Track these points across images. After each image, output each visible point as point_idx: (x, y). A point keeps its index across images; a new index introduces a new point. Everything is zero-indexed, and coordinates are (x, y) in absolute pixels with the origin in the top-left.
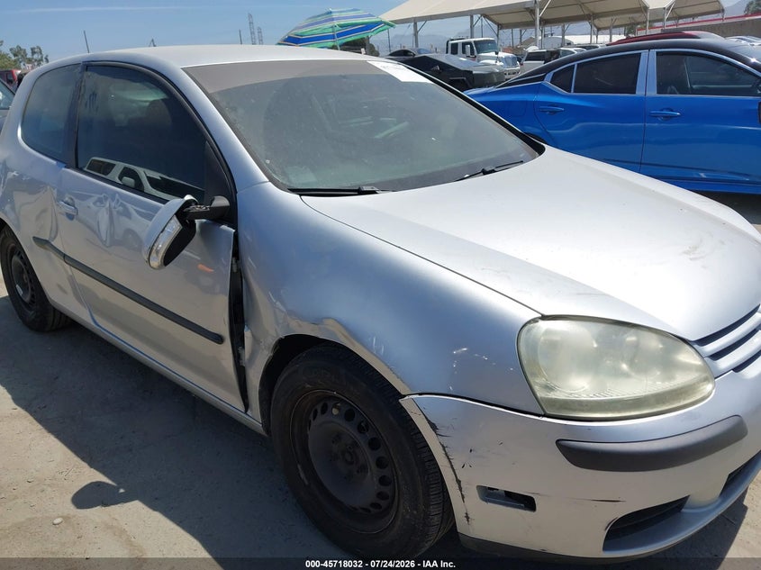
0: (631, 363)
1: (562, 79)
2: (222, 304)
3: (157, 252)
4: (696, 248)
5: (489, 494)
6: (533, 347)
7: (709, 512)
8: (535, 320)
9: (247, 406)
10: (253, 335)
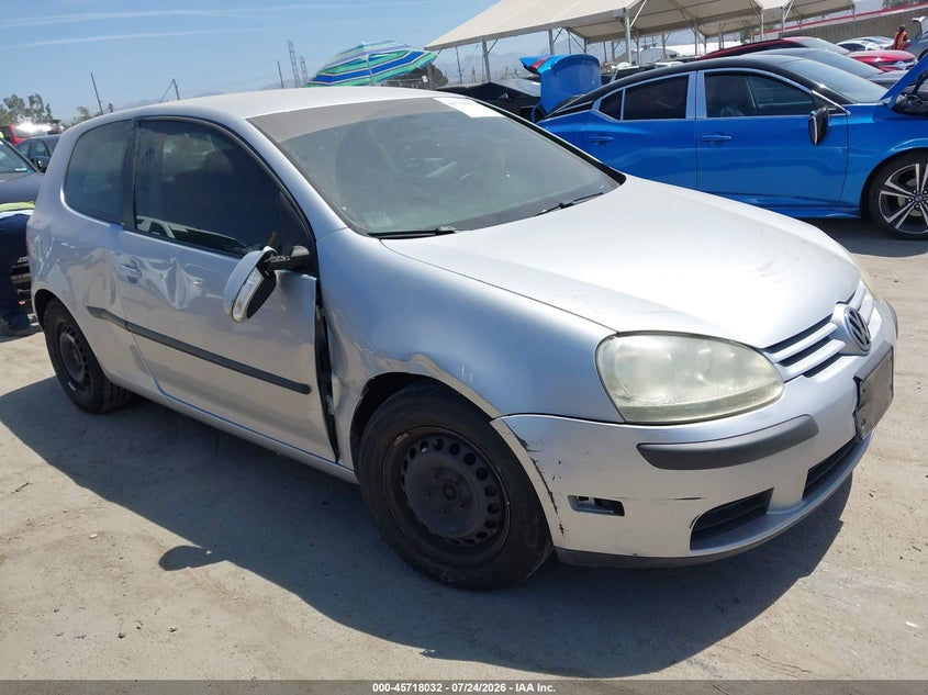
0: (708, 374)
1: (610, 107)
2: (308, 352)
3: (240, 306)
4: (769, 265)
5: (580, 503)
6: (610, 363)
7: (795, 512)
8: (610, 338)
9: (337, 456)
10: (341, 383)
